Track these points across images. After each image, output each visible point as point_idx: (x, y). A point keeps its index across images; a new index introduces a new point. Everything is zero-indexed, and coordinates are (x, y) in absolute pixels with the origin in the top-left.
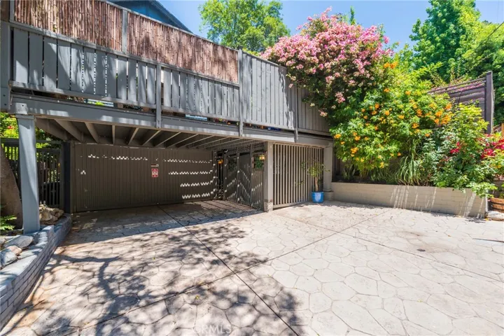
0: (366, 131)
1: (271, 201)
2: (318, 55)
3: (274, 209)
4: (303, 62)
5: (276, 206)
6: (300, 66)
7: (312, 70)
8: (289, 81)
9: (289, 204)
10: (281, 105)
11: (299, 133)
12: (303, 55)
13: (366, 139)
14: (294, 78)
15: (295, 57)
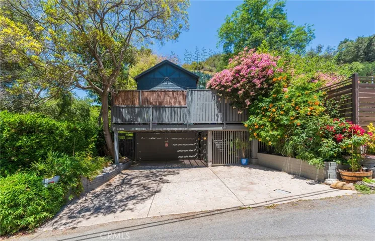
0: (261, 122)
1: (211, 162)
2: (231, 82)
3: (212, 166)
4: (223, 86)
5: (214, 165)
6: (223, 89)
7: (229, 90)
8: (218, 97)
9: (222, 164)
10: (213, 110)
11: (227, 124)
12: (223, 83)
13: (262, 127)
14: (221, 95)
15: (220, 84)
